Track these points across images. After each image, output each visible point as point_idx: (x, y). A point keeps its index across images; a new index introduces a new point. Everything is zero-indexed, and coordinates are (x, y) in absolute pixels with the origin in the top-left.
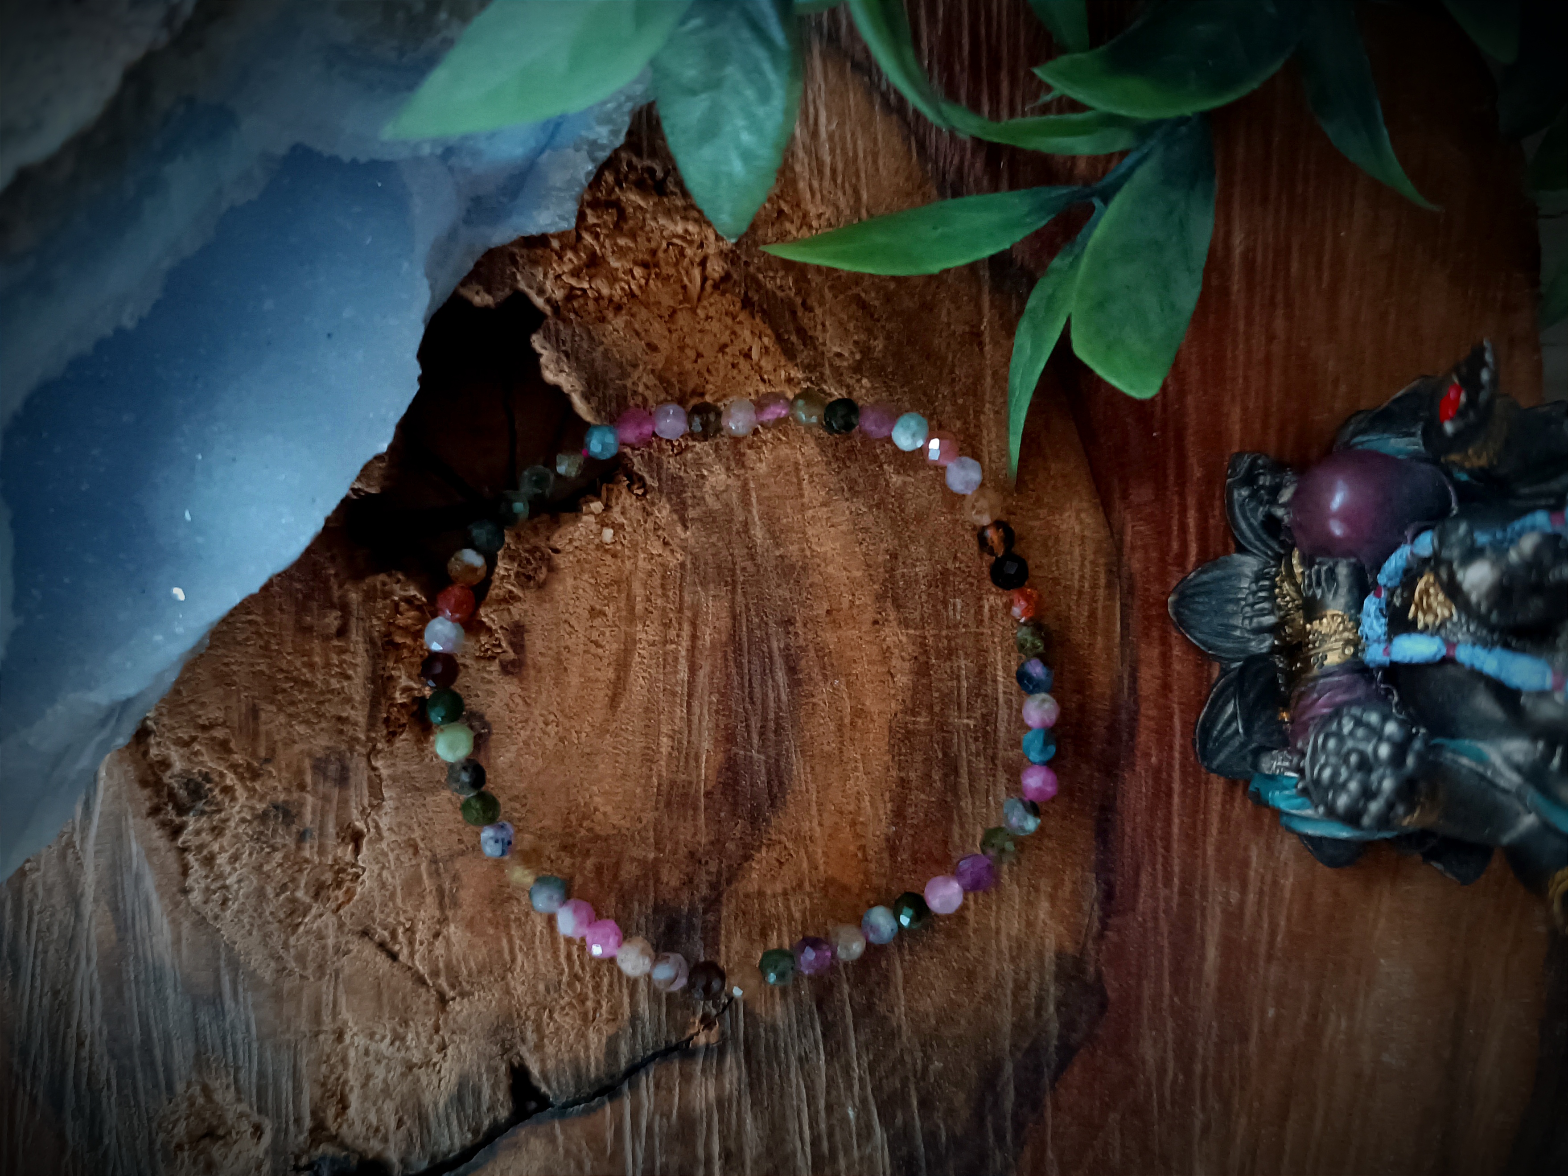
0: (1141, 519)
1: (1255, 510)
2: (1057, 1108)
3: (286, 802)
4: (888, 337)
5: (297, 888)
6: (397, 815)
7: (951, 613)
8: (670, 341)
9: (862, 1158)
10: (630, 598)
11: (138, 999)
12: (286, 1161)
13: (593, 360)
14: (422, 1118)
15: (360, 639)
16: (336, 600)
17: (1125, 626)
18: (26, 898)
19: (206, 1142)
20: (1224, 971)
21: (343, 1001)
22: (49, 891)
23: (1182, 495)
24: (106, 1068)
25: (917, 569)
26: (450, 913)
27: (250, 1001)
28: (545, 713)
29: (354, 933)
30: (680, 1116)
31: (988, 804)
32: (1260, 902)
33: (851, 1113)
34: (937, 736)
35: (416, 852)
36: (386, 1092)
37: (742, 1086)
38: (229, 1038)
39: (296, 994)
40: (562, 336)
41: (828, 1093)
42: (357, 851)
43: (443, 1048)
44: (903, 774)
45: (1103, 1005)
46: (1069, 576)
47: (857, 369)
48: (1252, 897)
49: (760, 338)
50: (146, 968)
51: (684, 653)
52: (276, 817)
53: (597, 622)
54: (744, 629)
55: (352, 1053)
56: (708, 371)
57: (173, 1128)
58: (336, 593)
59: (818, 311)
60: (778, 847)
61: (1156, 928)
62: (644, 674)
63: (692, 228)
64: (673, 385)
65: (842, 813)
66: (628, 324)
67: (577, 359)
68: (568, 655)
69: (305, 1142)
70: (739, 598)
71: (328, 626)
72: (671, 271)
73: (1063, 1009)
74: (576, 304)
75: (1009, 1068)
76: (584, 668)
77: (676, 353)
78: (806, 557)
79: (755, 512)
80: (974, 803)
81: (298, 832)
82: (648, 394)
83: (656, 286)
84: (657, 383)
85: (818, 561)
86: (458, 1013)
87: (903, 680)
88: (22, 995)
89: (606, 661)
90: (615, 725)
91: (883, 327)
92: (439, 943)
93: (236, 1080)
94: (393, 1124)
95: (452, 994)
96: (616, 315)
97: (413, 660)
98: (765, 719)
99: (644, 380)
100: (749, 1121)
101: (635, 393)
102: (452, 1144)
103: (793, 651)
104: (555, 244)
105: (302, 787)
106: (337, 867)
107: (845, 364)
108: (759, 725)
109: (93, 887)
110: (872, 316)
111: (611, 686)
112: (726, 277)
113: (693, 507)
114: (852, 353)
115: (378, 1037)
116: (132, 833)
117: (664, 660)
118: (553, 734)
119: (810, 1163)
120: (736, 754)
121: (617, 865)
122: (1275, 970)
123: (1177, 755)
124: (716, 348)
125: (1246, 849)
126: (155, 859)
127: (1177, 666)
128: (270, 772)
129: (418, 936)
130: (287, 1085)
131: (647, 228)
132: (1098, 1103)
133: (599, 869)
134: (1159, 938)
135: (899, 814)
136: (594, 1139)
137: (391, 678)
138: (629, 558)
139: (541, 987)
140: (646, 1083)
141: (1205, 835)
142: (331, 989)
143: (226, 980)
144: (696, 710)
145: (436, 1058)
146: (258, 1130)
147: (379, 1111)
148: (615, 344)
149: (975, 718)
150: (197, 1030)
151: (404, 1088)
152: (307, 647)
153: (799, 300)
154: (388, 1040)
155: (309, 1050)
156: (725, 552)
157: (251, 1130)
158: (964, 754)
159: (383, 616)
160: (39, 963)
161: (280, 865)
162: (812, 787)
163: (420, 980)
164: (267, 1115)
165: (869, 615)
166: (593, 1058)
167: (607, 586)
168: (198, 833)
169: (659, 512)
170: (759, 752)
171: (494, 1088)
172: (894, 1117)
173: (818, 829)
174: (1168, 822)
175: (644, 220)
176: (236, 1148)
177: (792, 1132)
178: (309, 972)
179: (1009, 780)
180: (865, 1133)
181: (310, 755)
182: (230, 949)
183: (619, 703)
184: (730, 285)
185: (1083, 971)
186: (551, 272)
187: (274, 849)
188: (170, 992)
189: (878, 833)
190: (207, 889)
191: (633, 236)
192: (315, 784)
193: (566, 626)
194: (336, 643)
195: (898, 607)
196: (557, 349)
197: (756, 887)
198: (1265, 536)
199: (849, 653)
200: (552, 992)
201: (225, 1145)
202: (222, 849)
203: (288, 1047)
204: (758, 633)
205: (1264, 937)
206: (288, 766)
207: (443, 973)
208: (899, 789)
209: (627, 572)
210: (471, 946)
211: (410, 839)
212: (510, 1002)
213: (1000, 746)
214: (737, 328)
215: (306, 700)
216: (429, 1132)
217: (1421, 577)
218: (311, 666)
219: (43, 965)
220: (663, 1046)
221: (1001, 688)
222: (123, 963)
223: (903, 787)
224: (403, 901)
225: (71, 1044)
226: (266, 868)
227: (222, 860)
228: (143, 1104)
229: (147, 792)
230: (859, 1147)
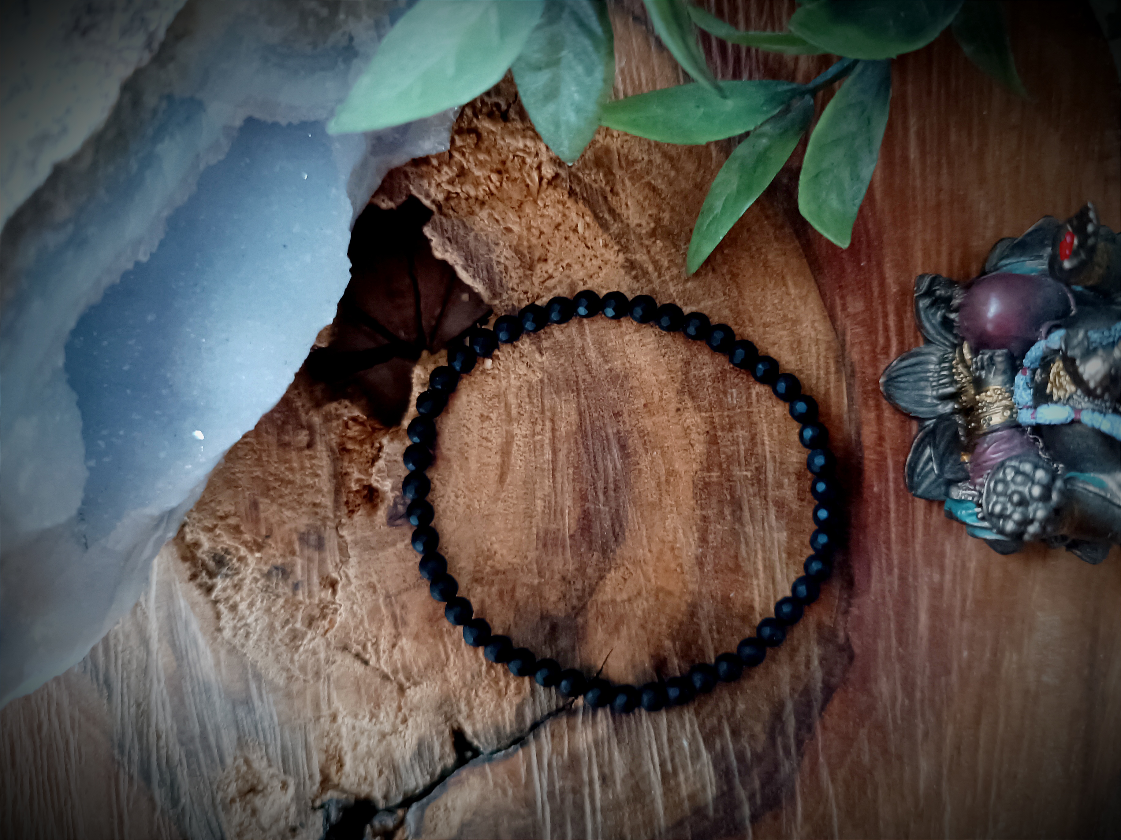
0: (856, 324)
1: (934, 314)
2: (824, 728)
3: (283, 564)
4: (673, 209)
5: (295, 622)
6: (360, 566)
7: (730, 399)
8: (520, 224)
9: (695, 772)
10: (507, 406)
11: (195, 704)
12: (306, 803)
13: (468, 242)
14: (395, 769)
15: (324, 449)
16: (304, 423)
17: (851, 399)
18: (112, 643)
19: (251, 795)
20: (932, 629)
21: (334, 695)
22: (127, 637)
23: (884, 304)
24: (178, 753)
25: (704, 371)
26: (401, 630)
27: (271, 700)
28: (456, 490)
29: (336, 648)
30: (570, 753)
31: (764, 529)
32: (954, 581)
33: (685, 743)
34: (726, 485)
35: (375, 591)
36: (369, 754)
37: (611, 731)
38: (259, 726)
39: (301, 693)
40: (446, 227)
41: (669, 731)
42: (334, 592)
43: (405, 721)
44: (704, 513)
45: (851, 657)
46: (809, 368)
47: (653, 234)
48: (948, 577)
49: (583, 217)
50: (199, 684)
51: (547, 441)
52: (277, 575)
53: (486, 424)
54: (588, 421)
55: (344, 730)
56: (549, 243)
57: (228, 787)
58: (304, 418)
59: (622, 195)
60: (622, 569)
61: (884, 604)
62: (522, 458)
63: (529, 143)
64: (525, 256)
65: (663, 542)
66: (490, 215)
67: (457, 242)
68: (468, 449)
69: (318, 790)
70: (583, 401)
71: (300, 442)
72: (516, 175)
73: (824, 662)
74: (453, 204)
75: (789, 706)
76: (480, 457)
77: (525, 233)
78: (626, 368)
79: (588, 340)
80: (754, 528)
81: (293, 583)
82: (507, 263)
83: (508, 187)
84: (514, 255)
85: (636, 371)
86: (413, 697)
87: (700, 448)
88: (116, 708)
89: (494, 451)
90: (503, 494)
91: (668, 203)
92: (396, 651)
93: (267, 753)
94: (376, 774)
95: (408, 684)
96: (481, 209)
97: (361, 460)
98: (606, 482)
99: (505, 253)
100: (616, 754)
101: (499, 263)
102: (417, 784)
103: (622, 434)
104: (435, 162)
105: (293, 553)
106: (322, 605)
107: (644, 231)
108: (603, 487)
109: (157, 633)
110: (660, 195)
111: (499, 468)
112: (557, 176)
113: (545, 339)
114: (648, 223)
115: (360, 717)
116: (180, 593)
117: (535, 447)
118: (462, 503)
119: (660, 778)
120: (588, 508)
121: (513, 590)
122: (966, 627)
123: (891, 485)
124: (553, 227)
125: (943, 545)
126: (197, 609)
127: (888, 424)
128: (270, 545)
129: (381, 647)
130: (301, 754)
131: (498, 146)
132: (851, 723)
133: (501, 594)
134: (886, 609)
135: (703, 540)
136: (513, 774)
137: (347, 474)
138: (504, 378)
139: (469, 676)
140: (545, 733)
141: (913, 537)
142: (326, 687)
143: (253, 687)
144: (559, 479)
145: (401, 728)
146: (284, 786)
147: (366, 766)
148: (482, 230)
149: (751, 471)
150: (237, 722)
151: (381, 749)
152: (287, 457)
153: (608, 189)
154: (367, 719)
155: (315, 730)
156: (570, 370)
157: (280, 785)
158: (745, 496)
159: (338, 432)
160: (125, 685)
161: (283, 607)
162: (643, 527)
163: (385, 677)
164: (290, 774)
165: (673, 406)
166: (507, 720)
167: (490, 399)
168: (224, 589)
169: (523, 345)
170: (604, 505)
171: (442, 746)
172: (714, 744)
173: (649, 554)
174: (888, 530)
175: (495, 140)
176: (271, 798)
177: (646, 758)
178: (309, 677)
179: (777, 511)
180: (696, 756)
181: (296, 530)
182: (254, 666)
183: (505, 479)
184: (559, 181)
185: (836, 636)
186: (433, 182)
187: (278, 596)
188: (216, 698)
189: (690, 554)
190: (235, 627)
191: (488, 152)
192: (302, 550)
193: (465, 429)
194: (307, 452)
195: (693, 398)
196: (443, 236)
197: (609, 597)
198: (943, 332)
199: (661, 433)
200: (476, 678)
201: (264, 796)
202: (242, 599)
203: (300, 729)
204: (597, 423)
205: (958, 603)
206: (282, 539)
207: (401, 671)
208: (702, 524)
209: (503, 389)
210: (418, 651)
211: (370, 583)
212: (448, 686)
213: (770, 488)
214: (567, 212)
215: (290, 494)
216: (401, 777)
217: (1054, 363)
218: (291, 469)
219: (128, 687)
220: (554, 708)
221: (767, 448)
222: (183, 681)
223: (705, 521)
224: (369, 624)
225: (153, 738)
226: (273, 610)
227: (243, 606)
228: (206, 774)
229: (187, 564)
230: (692, 764)
